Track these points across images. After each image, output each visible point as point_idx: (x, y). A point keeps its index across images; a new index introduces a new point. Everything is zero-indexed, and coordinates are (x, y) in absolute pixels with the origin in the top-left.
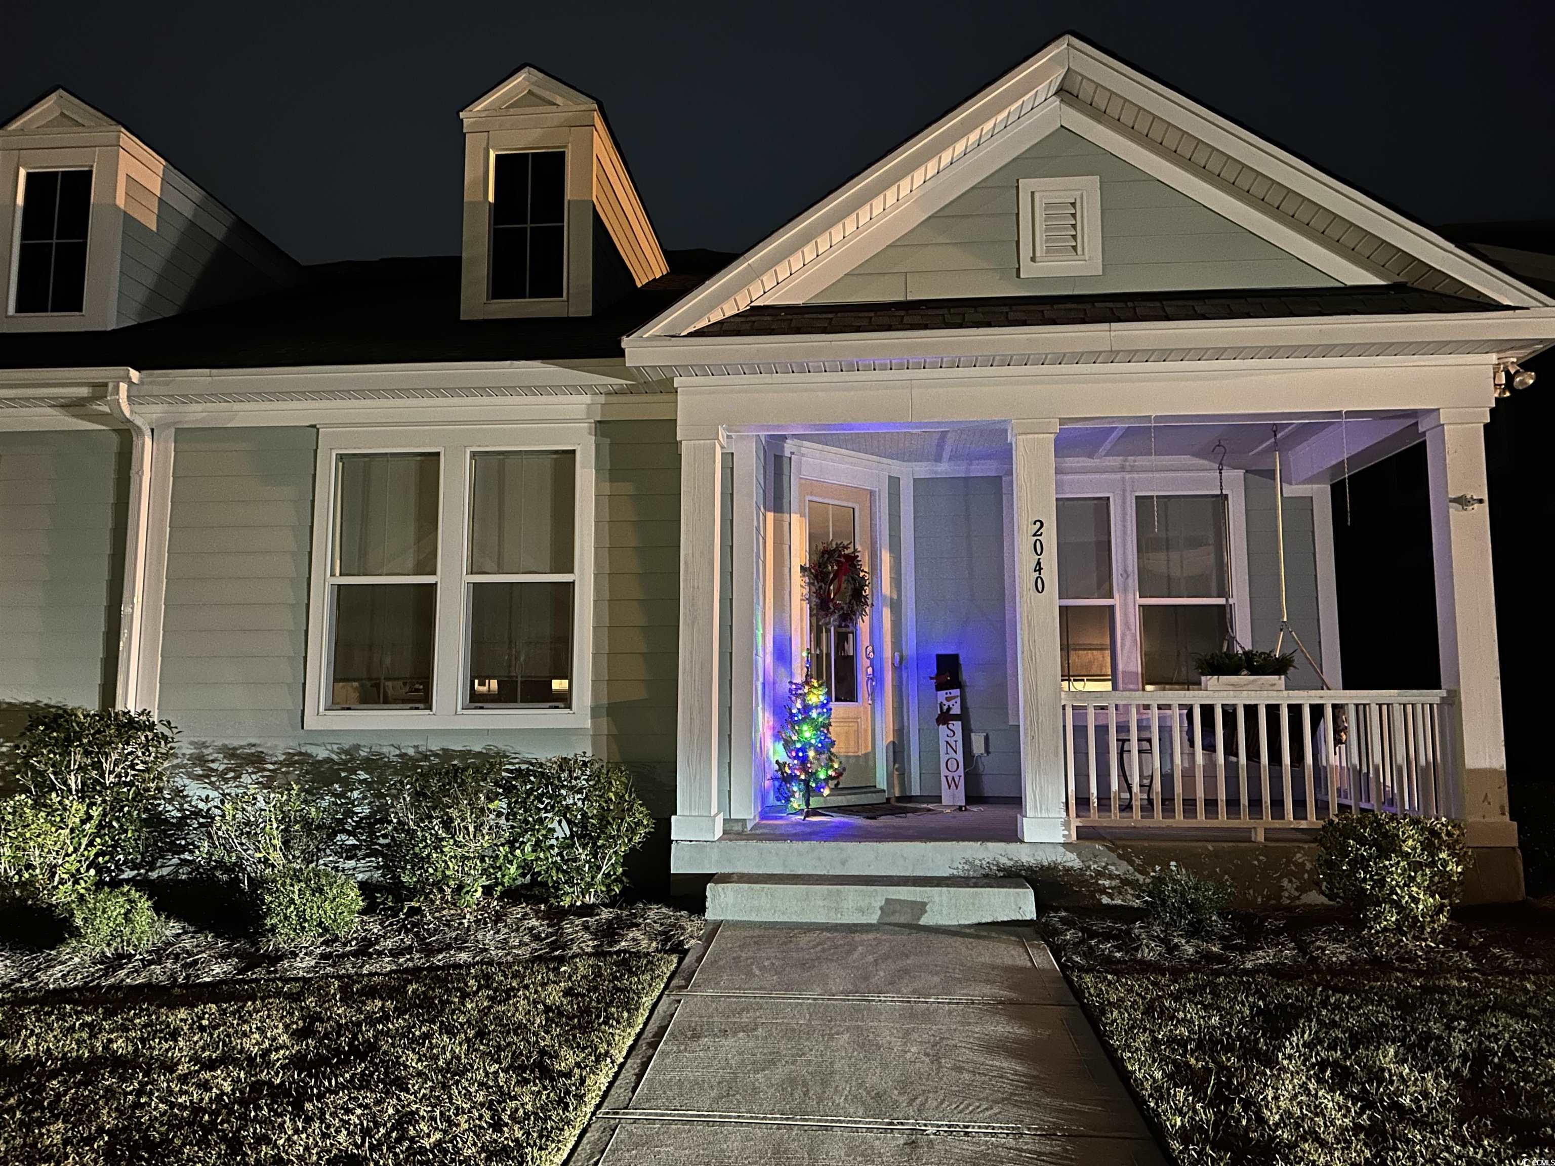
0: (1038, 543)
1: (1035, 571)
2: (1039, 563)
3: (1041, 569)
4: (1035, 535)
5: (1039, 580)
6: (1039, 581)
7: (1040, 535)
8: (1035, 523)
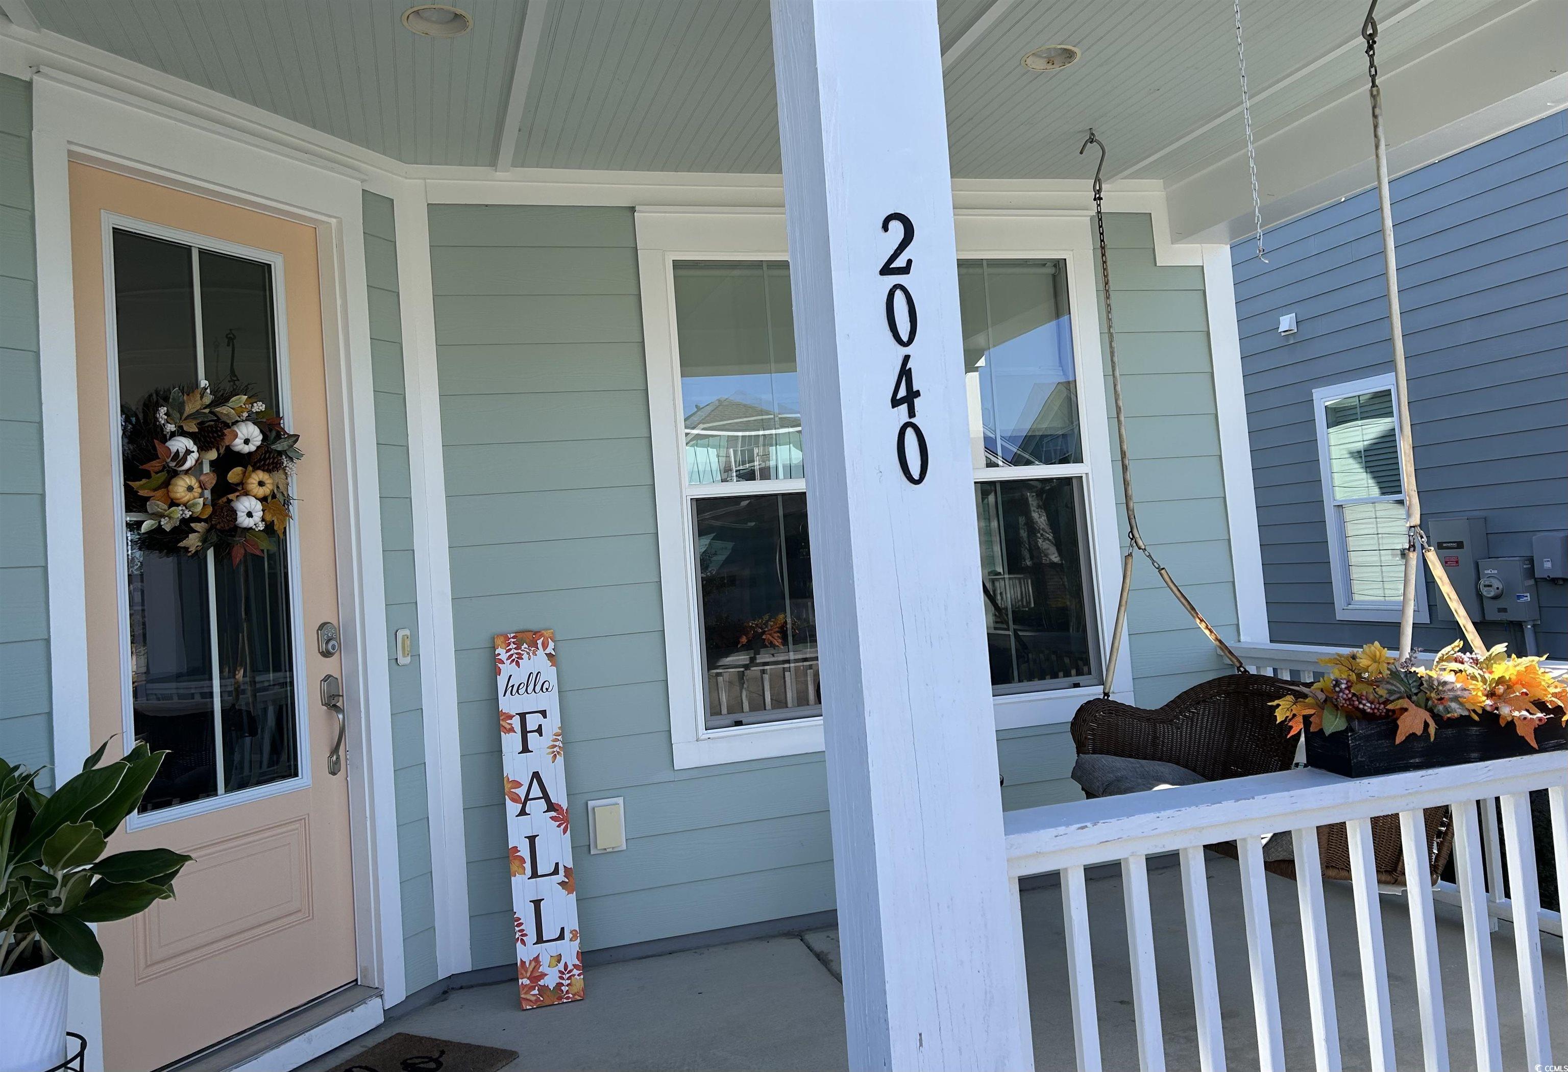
0: (899, 298)
1: (895, 403)
2: (905, 373)
3: (913, 395)
4: (886, 270)
5: (910, 433)
6: (910, 436)
7: (906, 270)
8: (885, 228)
